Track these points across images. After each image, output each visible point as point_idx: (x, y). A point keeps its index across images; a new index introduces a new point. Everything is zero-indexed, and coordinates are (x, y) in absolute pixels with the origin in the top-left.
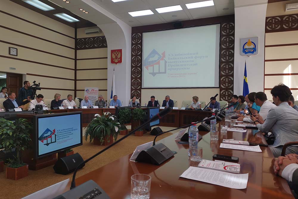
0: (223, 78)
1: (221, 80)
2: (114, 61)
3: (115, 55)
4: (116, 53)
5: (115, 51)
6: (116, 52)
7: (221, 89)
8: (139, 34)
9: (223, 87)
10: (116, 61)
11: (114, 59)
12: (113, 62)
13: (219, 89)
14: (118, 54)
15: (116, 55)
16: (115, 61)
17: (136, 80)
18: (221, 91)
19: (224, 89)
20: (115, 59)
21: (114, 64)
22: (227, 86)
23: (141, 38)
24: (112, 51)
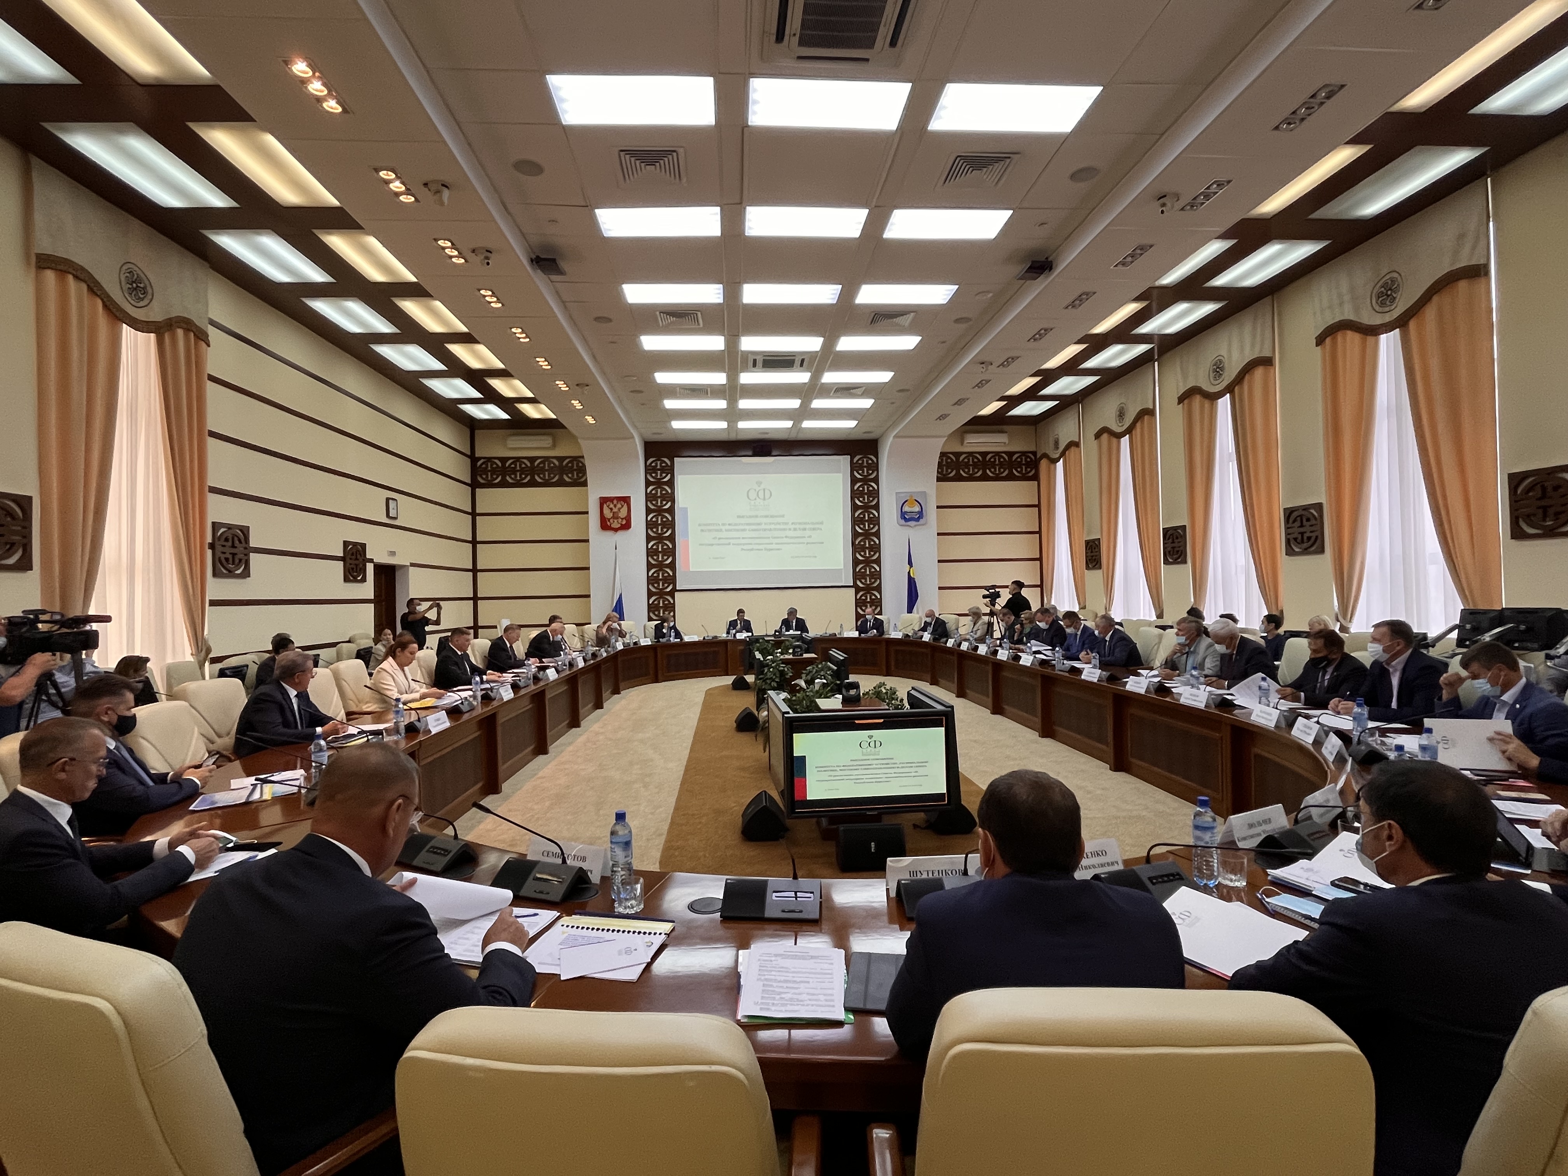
0: (861, 566)
1: (857, 570)
2: (608, 523)
3: (611, 509)
4: (615, 506)
5: (611, 499)
6: (615, 502)
7: (858, 590)
8: (666, 460)
9: (861, 585)
10: (616, 525)
11: (609, 520)
12: (605, 525)
13: (853, 590)
14: (619, 509)
15: (615, 510)
16: (612, 526)
17: (661, 570)
18: (856, 594)
19: (862, 589)
20: (611, 521)
21: (609, 533)
22: (868, 582)
23: (671, 470)
24: (603, 501)
